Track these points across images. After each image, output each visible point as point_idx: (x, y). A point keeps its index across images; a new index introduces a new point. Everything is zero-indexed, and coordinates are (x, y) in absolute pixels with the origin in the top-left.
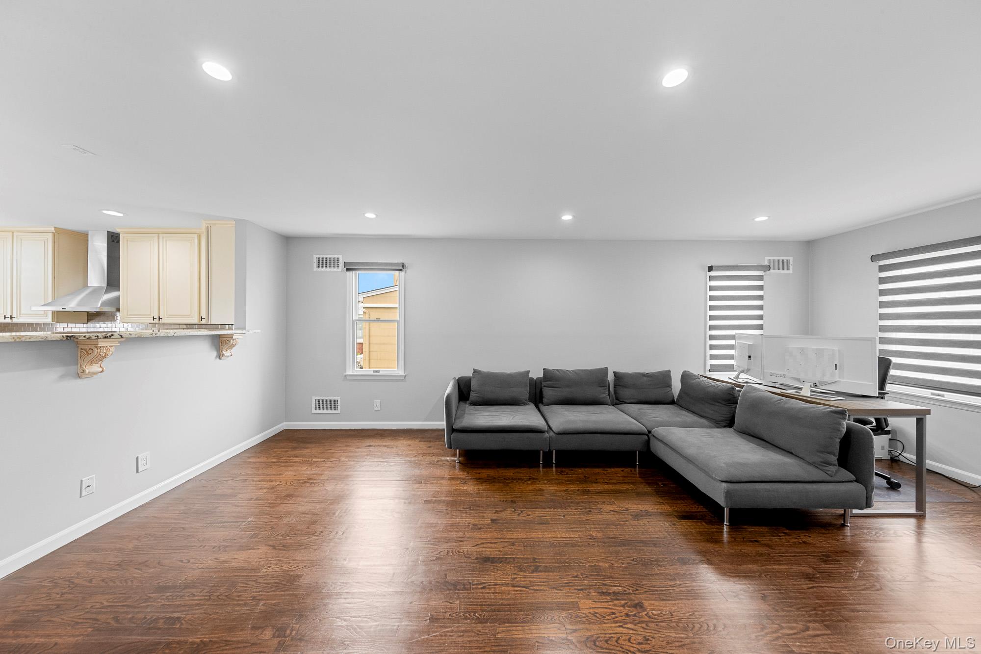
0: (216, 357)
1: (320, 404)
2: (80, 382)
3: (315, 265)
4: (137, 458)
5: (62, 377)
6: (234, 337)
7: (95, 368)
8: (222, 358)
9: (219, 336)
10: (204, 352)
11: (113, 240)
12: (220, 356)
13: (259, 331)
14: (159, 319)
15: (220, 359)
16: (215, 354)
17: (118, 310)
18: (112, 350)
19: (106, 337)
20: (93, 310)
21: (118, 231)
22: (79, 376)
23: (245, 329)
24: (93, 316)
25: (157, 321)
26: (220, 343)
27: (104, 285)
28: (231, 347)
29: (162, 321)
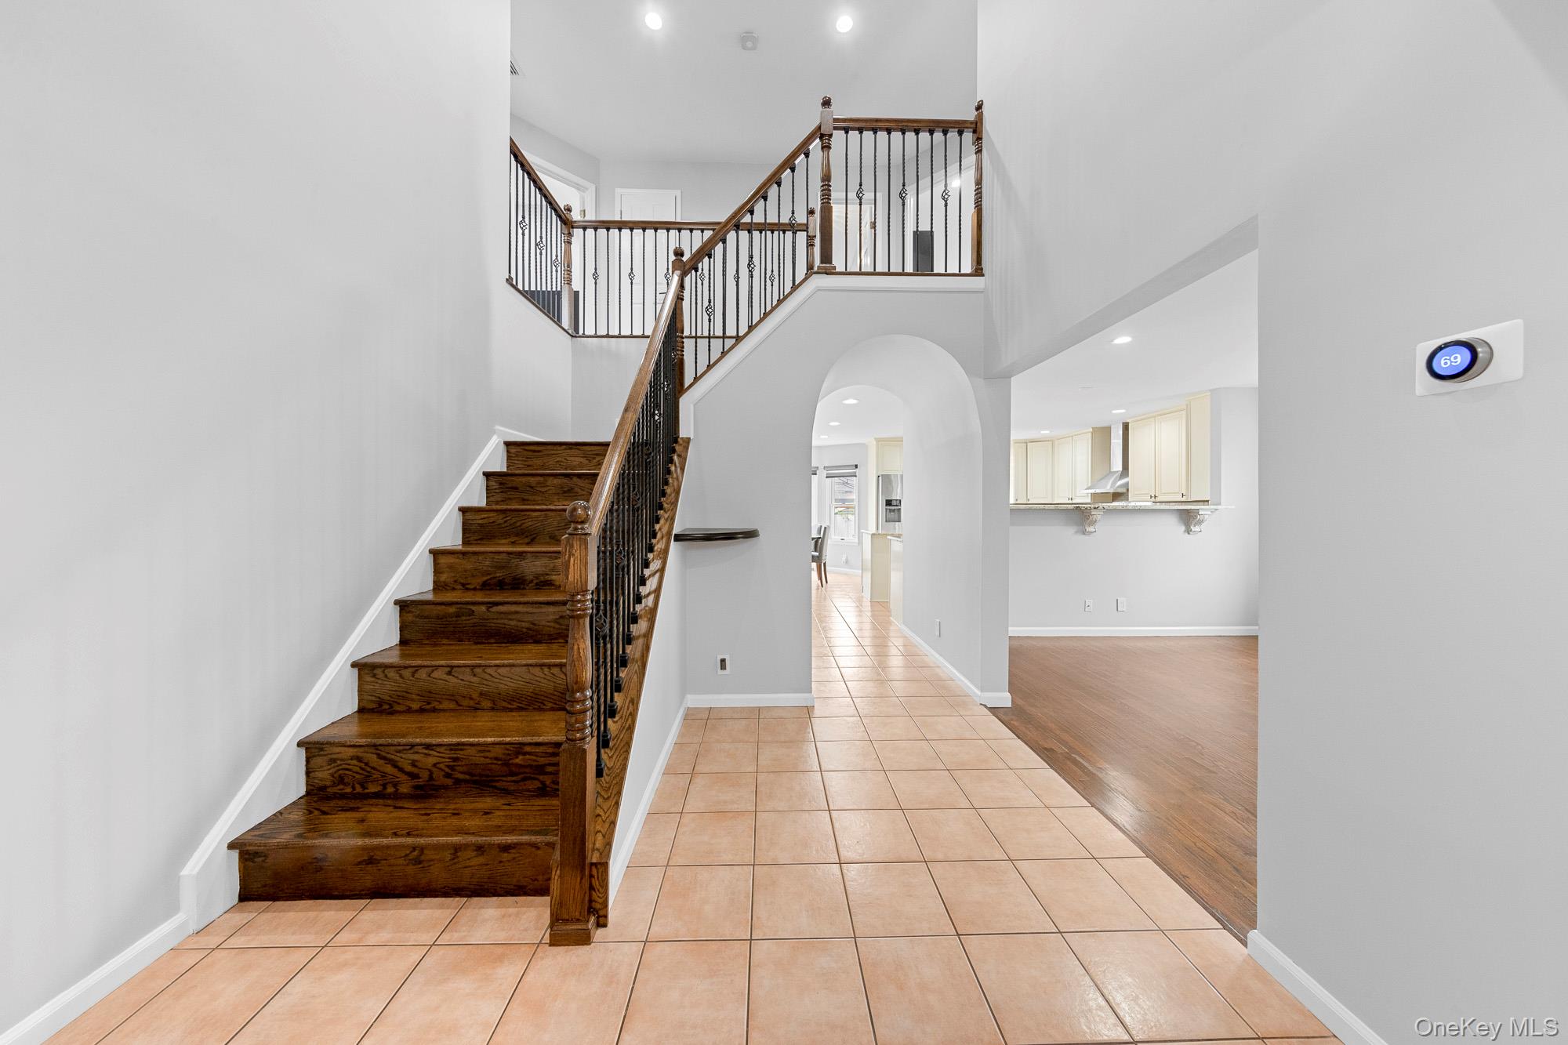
0: (1185, 531)
2: (1084, 536)
4: (1117, 600)
5: (1076, 532)
6: (1201, 513)
7: (1091, 529)
8: (1191, 533)
9: (1187, 511)
10: (1173, 527)
11: (1126, 427)
12: (1188, 531)
13: (1233, 507)
14: (1155, 496)
15: (1189, 534)
16: (1183, 528)
17: (1128, 490)
18: (1099, 517)
19: (1095, 508)
20: (1112, 491)
21: (1128, 421)
22: (1084, 532)
23: (1219, 504)
24: (1116, 496)
25: (1153, 499)
26: (1188, 517)
27: (1121, 469)
28: (1200, 522)
29: (1157, 500)
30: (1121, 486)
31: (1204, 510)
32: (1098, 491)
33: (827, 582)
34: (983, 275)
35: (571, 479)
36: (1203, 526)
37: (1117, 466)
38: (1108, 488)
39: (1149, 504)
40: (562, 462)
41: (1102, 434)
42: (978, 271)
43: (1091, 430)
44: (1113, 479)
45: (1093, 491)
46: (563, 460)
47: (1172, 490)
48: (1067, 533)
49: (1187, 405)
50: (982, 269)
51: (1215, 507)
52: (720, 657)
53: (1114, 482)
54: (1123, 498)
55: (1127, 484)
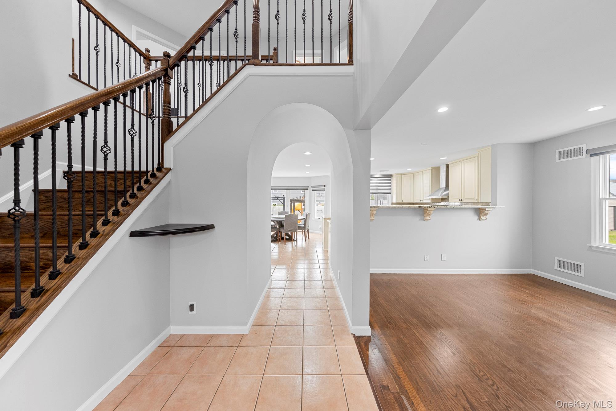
0: (478, 219)
1: (562, 264)
2: (424, 222)
3: (557, 158)
4: (442, 255)
5: (420, 219)
6: (486, 210)
7: (428, 218)
8: (481, 220)
9: (479, 209)
10: (472, 217)
11: (447, 166)
12: (480, 219)
13: (504, 207)
14: (462, 200)
15: (480, 220)
16: (477, 217)
17: (448, 197)
18: (432, 212)
19: (430, 207)
20: (441, 197)
21: (448, 163)
22: (424, 220)
23: (497, 205)
24: (443, 200)
25: (461, 201)
26: (479, 212)
27: (445, 187)
28: (486, 215)
29: (463, 201)
30: (444, 195)
31: (488, 208)
32: (434, 197)
33: (309, 239)
34: (352, 65)
35: (89, 193)
36: (487, 216)
37: (443, 185)
38: (439, 195)
39: (459, 204)
40: (99, 183)
41: (436, 170)
42: (350, 63)
43: (431, 168)
44: (441, 192)
45: (431, 197)
46: (100, 182)
47: (471, 196)
48: (415, 220)
49: (479, 154)
50: (352, 61)
51: (494, 207)
52: (190, 303)
53: (442, 193)
54: (446, 200)
55: (448, 194)
